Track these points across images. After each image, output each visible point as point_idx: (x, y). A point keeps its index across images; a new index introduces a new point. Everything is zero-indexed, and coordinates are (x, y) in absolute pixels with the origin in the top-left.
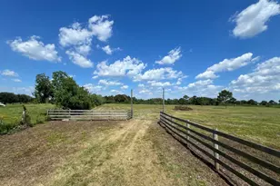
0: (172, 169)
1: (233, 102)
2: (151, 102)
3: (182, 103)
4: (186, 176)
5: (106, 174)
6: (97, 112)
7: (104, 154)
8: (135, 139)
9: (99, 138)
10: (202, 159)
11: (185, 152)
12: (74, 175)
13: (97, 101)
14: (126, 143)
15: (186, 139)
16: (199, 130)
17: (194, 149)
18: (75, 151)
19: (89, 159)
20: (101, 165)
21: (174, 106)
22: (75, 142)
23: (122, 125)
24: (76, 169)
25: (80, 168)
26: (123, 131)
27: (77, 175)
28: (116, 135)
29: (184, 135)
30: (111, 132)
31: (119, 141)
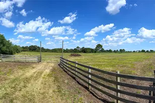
0: (65, 94)
1: (103, 51)
2: (54, 51)
3: (75, 52)
4: (73, 97)
5: (24, 96)
6: (18, 57)
7: (22, 84)
8: (43, 75)
9: (19, 73)
10: (82, 85)
11: (74, 82)
12: (5, 94)
13: (17, 50)
14: (36, 78)
15: (75, 75)
16: (83, 68)
17: (79, 80)
18: (6, 80)
19: (13, 86)
20: (20, 90)
21: (70, 54)
22: (5, 74)
23: (34, 66)
24: (6, 90)
25: (9, 90)
26: (34, 70)
27: (7, 94)
28: (30, 72)
29: (74, 72)
30: (26, 70)
31: (32, 76)
